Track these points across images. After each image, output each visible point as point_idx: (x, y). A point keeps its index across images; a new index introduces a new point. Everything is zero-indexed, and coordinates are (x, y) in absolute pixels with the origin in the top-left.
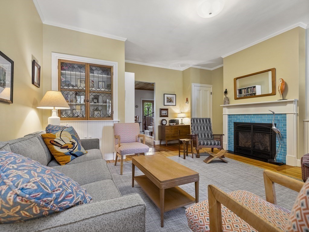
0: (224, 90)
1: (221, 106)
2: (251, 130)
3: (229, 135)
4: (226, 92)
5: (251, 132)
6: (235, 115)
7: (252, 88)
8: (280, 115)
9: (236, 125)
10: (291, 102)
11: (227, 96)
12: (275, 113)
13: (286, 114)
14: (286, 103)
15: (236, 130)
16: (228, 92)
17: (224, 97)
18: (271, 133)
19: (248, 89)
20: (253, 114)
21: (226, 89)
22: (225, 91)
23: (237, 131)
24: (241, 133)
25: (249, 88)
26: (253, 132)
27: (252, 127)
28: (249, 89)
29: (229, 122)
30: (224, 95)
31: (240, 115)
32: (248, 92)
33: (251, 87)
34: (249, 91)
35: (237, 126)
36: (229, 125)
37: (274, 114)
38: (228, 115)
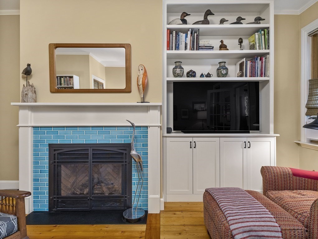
0: (23, 67)
1: (12, 104)
2: (88, 158)
3: (35, 176)
4: (28, 72)
5: (87, 162)
6: (51, 127)
7: (68, 78)
8: (138, 128)
9: (55, 150)
10: (155, 107)
11: (31, 81)
12: (136, 125)
13: (147, 127)
14: (147, 109)
15: (55, 162)
16: (32, 73)
17: (23, 82)
18: (124, 160)
19: (60, 79)
20: (92, 127)
21: (29, 65)
22: (26, 69)
23: (56, 164)
24: (66, 167)
25: (62, 77)
26: (93, 162)
27: (90, 152)
28: (62, 79)
29: (36, 144)
30: (23, 77)
31: (64, 127)
32: (61, 84)
33: (66, 77)
34: (62, 82)
35: (56, 152)
36: (34, 150)
37: (133, 126)
38: (34, 127)
